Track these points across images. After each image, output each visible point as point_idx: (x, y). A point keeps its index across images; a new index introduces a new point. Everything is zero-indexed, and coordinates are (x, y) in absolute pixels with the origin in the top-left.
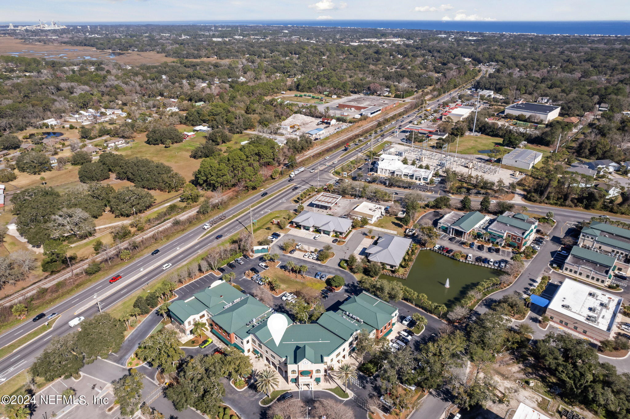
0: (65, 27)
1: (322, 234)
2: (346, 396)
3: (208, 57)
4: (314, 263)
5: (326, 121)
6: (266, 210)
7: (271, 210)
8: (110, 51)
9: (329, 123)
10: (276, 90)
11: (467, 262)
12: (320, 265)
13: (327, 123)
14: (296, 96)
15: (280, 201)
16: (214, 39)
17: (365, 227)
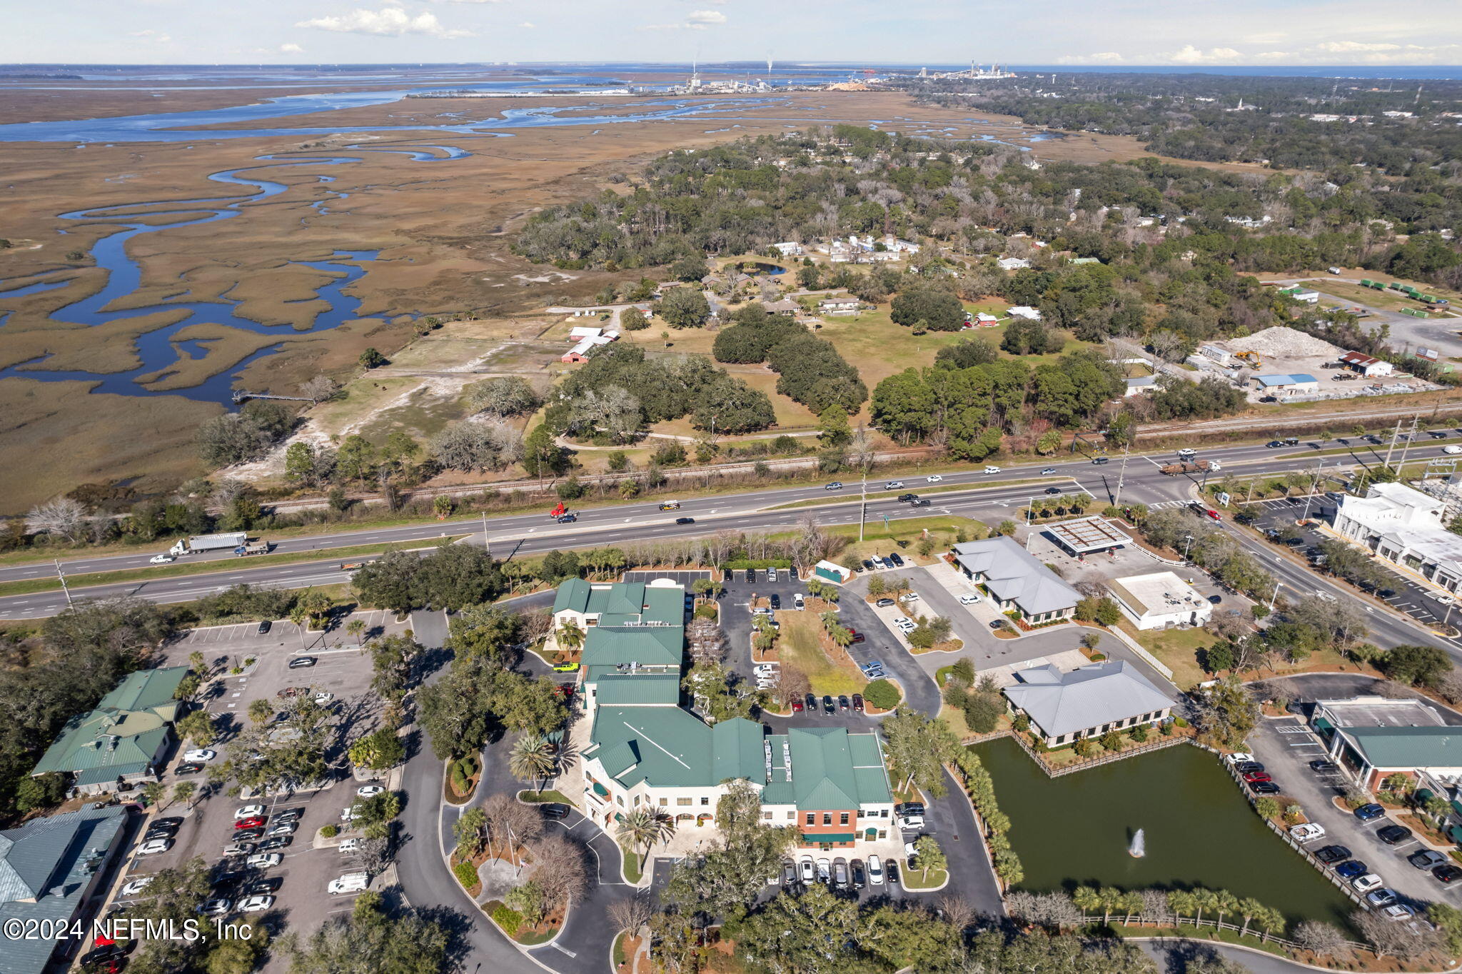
0: (1013, 75)
1: (990, 599)
2: (635, 877)
3: (1246, 161)
4: (897, 643)
5: (1355, 361)
6: (943, 508)
7: (952, 511)
8: (1045, 128)
9: (1363, 370)
10: (1318, 260)
11: (1285, 838)
12: (903, 652)
13: (1356, 368)
14: (1365, 285)
15: (995, 502)
16: (1319, 117)
17: (1110, 627)
